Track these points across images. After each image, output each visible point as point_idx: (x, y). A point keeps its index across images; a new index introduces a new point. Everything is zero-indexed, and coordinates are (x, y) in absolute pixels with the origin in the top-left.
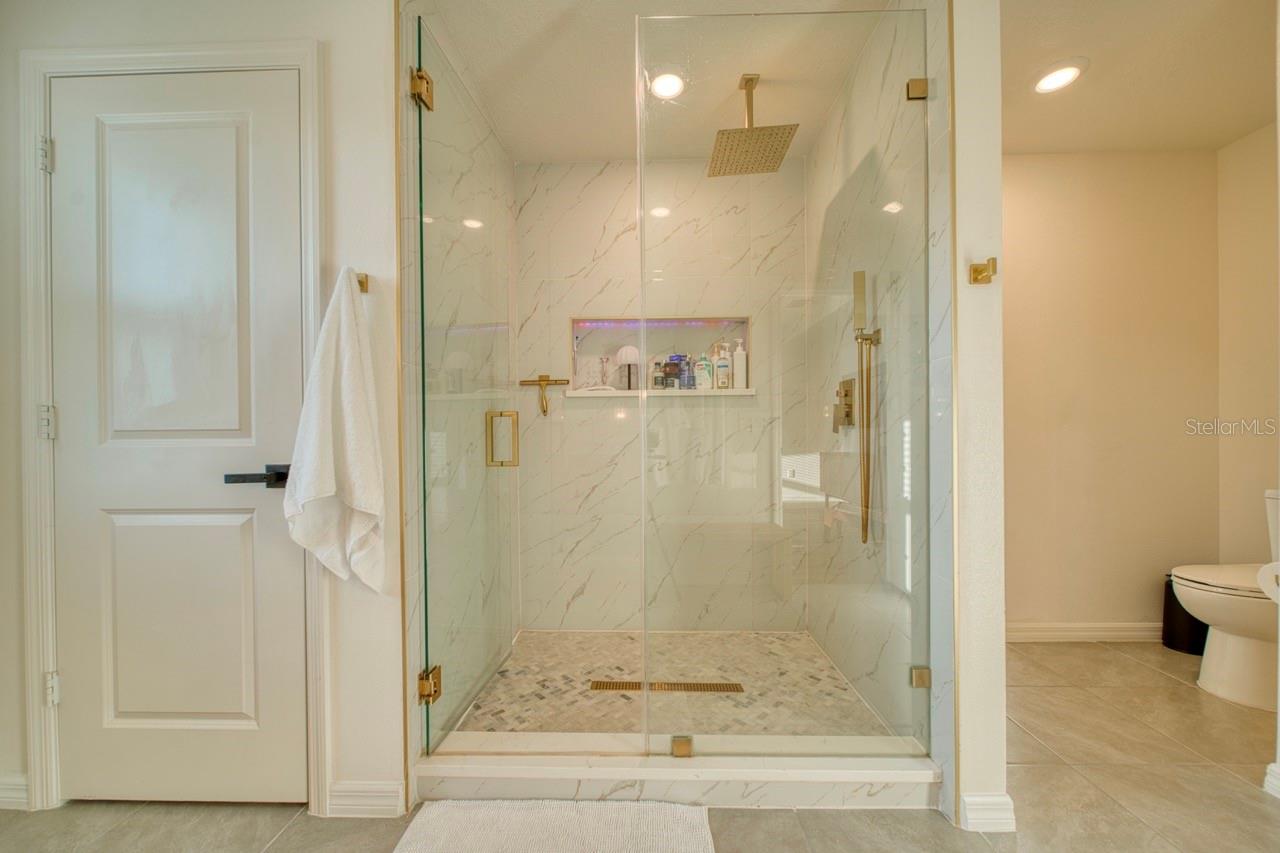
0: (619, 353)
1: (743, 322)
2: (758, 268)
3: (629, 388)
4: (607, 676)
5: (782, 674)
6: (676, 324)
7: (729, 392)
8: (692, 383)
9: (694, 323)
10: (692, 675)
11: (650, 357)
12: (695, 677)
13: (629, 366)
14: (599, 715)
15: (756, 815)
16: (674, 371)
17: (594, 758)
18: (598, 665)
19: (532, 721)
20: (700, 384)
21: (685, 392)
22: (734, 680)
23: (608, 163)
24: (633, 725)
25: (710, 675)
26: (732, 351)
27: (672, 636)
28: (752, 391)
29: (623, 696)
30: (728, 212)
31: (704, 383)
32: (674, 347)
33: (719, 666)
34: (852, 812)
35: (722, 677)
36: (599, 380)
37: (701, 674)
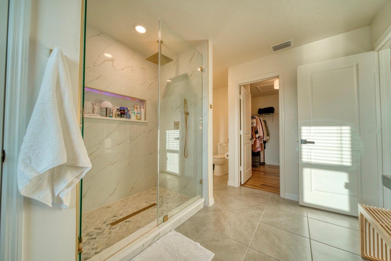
0: (102, 103)
1: (142, 101)
2: (148, 87)
3: (106, 116)
4: (113, 220)
5: (162, 197)
6: (122, 97)
7: (140, 121)
8: (130, 117)
9: (128, 98)
10: (140, 207)
11: (113, 106)
12: (142, 207)
13: (107, 108)
14: (124, 230)
15: (182, 225)
16: (123, 113)
17: (145, 235)
18: (105, 219)
19: (101, 246)
20: (132, 118)
21: (127, 120)
22: (152, 203)
23: (102, 33)
24: (139, 226)
25: (145, 205)
26: (140, 109)
27: (122, 200)
28: (146, 121)
29: (126, 222)
30: (141, 69)
31: (133, 118)
32: (121, 104)
33: (145, 202)
34: (196, 214)
35: (149, 204)
36: (91, 111)
37: (142, 206)
